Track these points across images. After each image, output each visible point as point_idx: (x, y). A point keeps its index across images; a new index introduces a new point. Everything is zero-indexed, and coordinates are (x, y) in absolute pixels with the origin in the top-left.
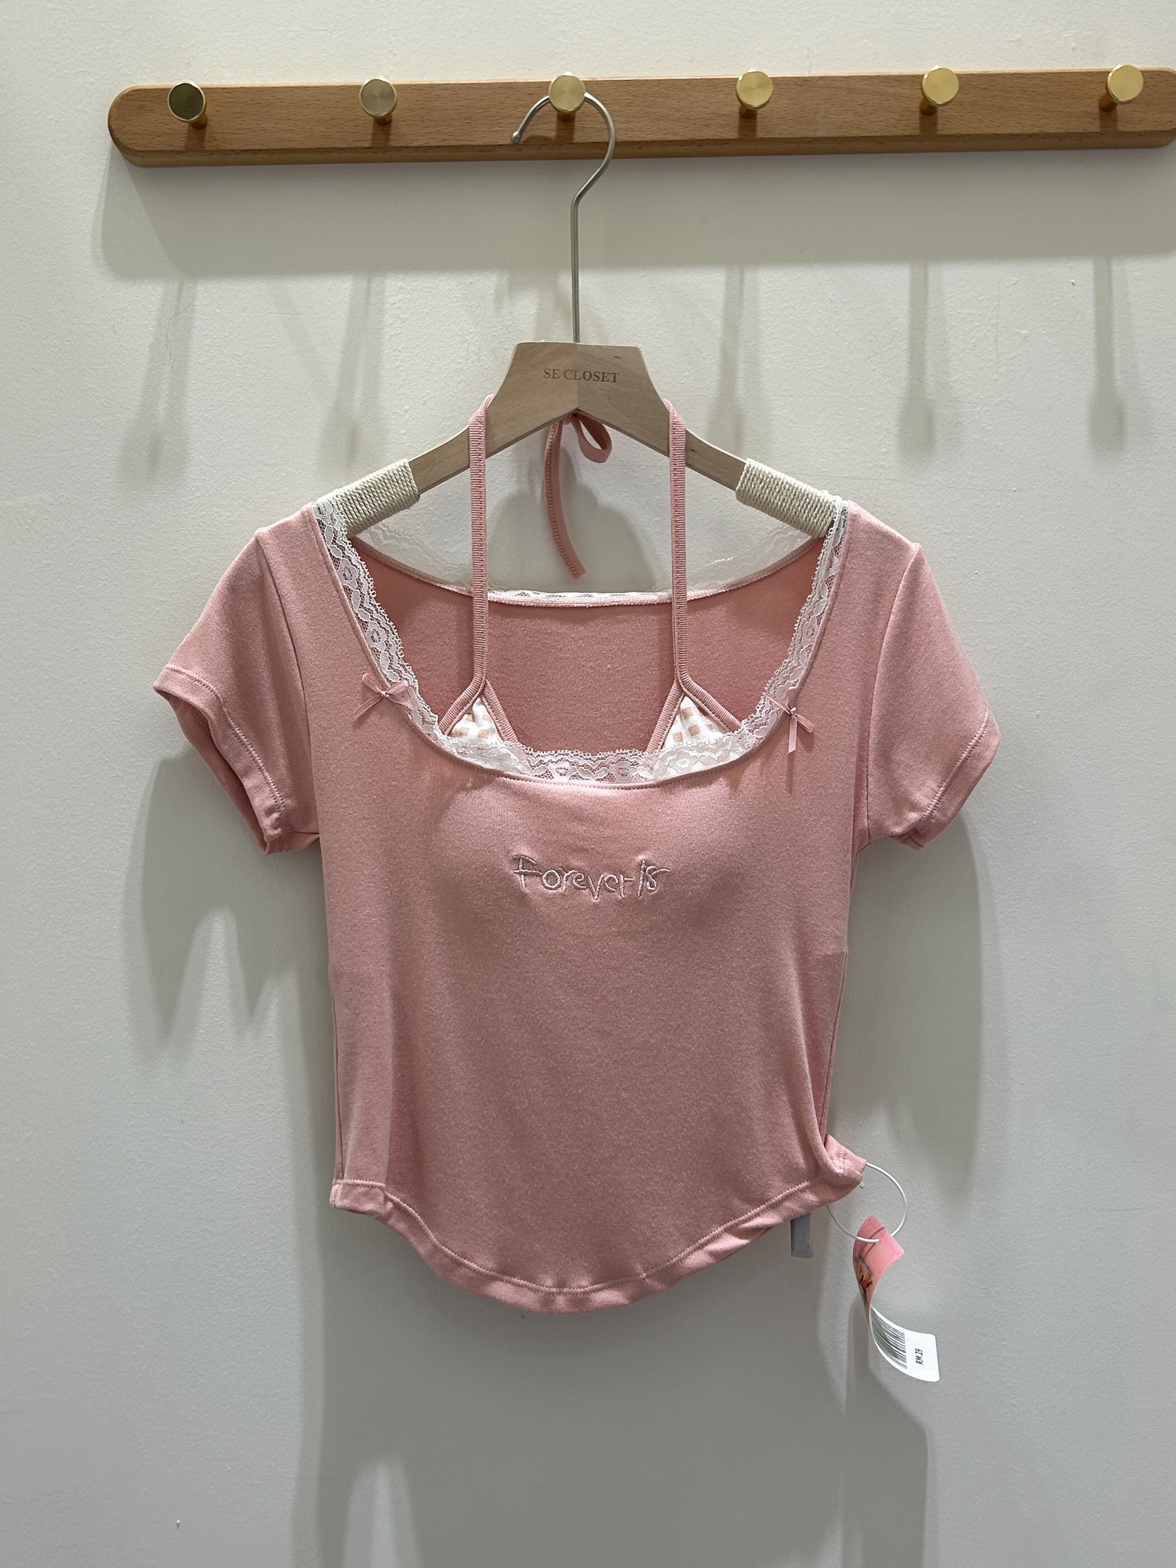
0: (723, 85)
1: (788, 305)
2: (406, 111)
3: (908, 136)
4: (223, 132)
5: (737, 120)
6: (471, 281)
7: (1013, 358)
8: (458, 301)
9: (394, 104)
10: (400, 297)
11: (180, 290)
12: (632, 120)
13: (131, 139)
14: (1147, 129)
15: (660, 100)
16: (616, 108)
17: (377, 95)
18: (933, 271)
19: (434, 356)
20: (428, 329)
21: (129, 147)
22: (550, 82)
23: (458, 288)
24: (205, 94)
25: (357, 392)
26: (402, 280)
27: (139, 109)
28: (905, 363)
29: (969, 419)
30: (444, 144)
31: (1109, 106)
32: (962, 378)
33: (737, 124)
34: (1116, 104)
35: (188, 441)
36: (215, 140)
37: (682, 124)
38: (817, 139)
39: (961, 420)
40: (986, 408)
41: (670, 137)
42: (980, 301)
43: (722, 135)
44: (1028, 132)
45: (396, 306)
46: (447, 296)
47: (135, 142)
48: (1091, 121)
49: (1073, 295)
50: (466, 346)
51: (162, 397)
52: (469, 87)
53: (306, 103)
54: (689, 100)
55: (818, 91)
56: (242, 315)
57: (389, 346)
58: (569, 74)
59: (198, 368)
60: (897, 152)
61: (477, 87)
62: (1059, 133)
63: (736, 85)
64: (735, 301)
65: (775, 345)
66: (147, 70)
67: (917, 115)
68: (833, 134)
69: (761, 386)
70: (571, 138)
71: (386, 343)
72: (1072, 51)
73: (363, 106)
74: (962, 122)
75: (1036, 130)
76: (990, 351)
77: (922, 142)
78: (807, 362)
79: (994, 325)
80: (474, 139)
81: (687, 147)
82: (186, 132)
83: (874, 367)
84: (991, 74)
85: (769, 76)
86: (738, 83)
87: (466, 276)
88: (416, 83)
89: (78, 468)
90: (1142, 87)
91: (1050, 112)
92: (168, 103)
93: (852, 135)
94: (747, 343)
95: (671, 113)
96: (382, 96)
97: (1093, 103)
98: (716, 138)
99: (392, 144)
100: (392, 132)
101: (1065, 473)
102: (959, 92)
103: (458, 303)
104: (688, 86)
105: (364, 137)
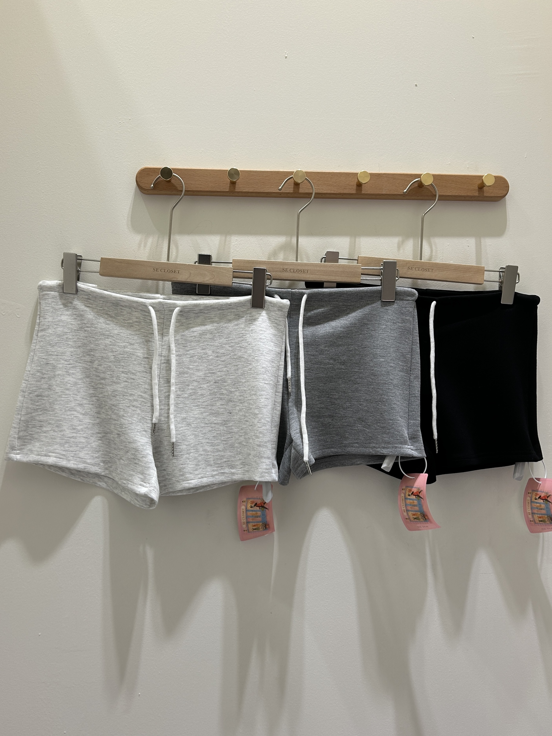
0: (350, 175)
2: (242, 179)
3: (414, 195)
4: (177, 184)
5: (356, 187)
9: (239, 177)
12: (320, 185)
13: (144, 185)
14: (493, 195)
15: (329, 179)
16: (314, 181)
21: (143, 188)
27: (147, 174)
30: (254, 191)
31: (481, 188)
33: (355, 188)
34: (484, 186)
36: (174, 186)
37: (337, 188)
38: (383, 195)
41: (332, 192)
43: (350, 192)
44: (454, 195)
45: (234, 244)
48: (474, 192)
49: (469, 250)
52: (264, 172)
53: (206, 175)
54: (339, 179)
55: (383, 178)
58: (300, 170)
60: (409, 200)
61: (266, 172)
62: (464, 196)
66: (149, 161)
67: (417, 188)
68: (388, 193)
70: (299, 191)
72: (468, 168)
73: (228, 177)
75: (457, 194)
77: (418, 196)
80: (265, 190)
81: (339, 195)
84: (441, 175)
86: (358, 174)
88: (247, 170)
90: (494, 182)
91: (461, 188)
92: (159, 172)
93: (395, 194)
95: (333, 184)
96: (235, 174)
97: (477, 185)
98: (348, 193)
99: (236, 190)
100: (236, 186)
102: (433, 181)
104: (339, 175)
105: (226, 188)
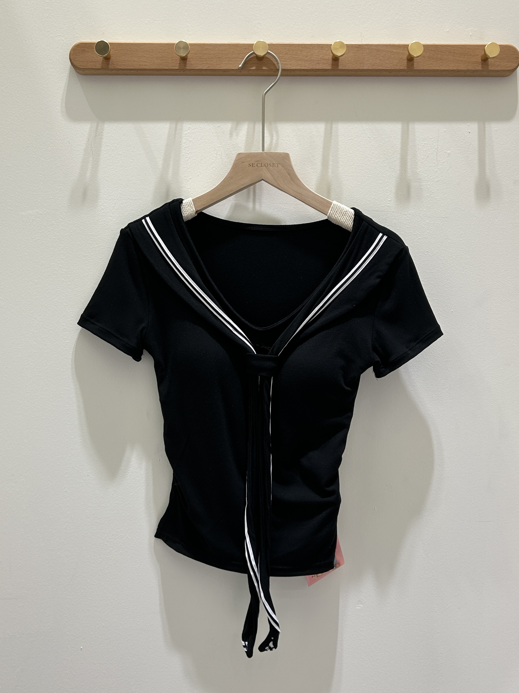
0: (325, 47)
1: (350, 138)
2: (194, 54)
3: (401, 70)
4: (117, 61)
5: (331, 61)
6: (219, 125)
7: (443, 162)
8: (213, 134)
9: (188, 52)
10: (189, 131)
11: (97, 127)
12: (288, 60)
13: (79, 63)
14: (500, 69)
15: (299, 52)
16: (281, 55)
17: (182, 47)
18: (411, 126)
19: (202, 156)
20: (200, 145)
21: (78, 66)
22: (254, 44)
23: (213, 128)
24: (110, 45)
25: (170, 170)
26: (190, 124)
27: (82, 51)
28: (399, 163)
29: (425, 187)
30: (209, 68)
31: (485, 59)
32: (422, 171)
33: (331, 64)
34: (488, 58)
35: (99, 189)
36: (114, 64)
37: (308, 63)
38: (364, 70)
39: (422, 188)
40: (432, 183)
41: (303, 68)
42: (430, 138)
43: (325, 68)
44: (452, 69)
45: (187, 135)
46: (209, 131)
47: (80, 65)
48: (478, 65)
49: (469, 137)
50: (216, 152)
51: (88, 171)
52: (220, 45)
53: (152, 50)
54: (311, 53)
55: (365, 50)
56: (123, 137)
57: (184, 152)
58: (262, 40)
59: (103, 159)
60: (396, 76)
61: (223, 45)
62: (463, 70)
63: (331, 47)
64: (328, 136)
65: (344, 155)
66: (86, 35)
67: (406, 61)
68: (371, 68)
69: (339, 172)
70: (262, 67)
71: (183, 150)
72: (469, 36)
73: (175, 52)
74: (424, 64)
75: (455, 68)
76: (434, 159)
77: (407, 72)
78: (357, 162)
79: (436, 149)
80: (221, 67)
81: (311, 72)
82: (102, 61)
83: (386, 165)
84: (437, 45)
85: (345, 44)
86: (332, 46)
87: (217, 123)
88: (198, 43)
89: (52, 199)
90: (499, 52)
91: (460, 61)
92: (95, 49)
93: (378, 69)
94: (333, 154)
95: (303, 58)
96: (183, 48)
97: (479, 58)
98: (322, 68)
99: (188, 68)
100: (187, 63)
101: (465, 211)
102: (423, 52)
103: (213, 135)
104: (311, 47)
105: (176, 65)
